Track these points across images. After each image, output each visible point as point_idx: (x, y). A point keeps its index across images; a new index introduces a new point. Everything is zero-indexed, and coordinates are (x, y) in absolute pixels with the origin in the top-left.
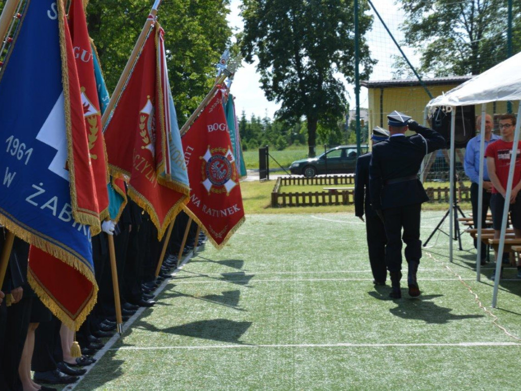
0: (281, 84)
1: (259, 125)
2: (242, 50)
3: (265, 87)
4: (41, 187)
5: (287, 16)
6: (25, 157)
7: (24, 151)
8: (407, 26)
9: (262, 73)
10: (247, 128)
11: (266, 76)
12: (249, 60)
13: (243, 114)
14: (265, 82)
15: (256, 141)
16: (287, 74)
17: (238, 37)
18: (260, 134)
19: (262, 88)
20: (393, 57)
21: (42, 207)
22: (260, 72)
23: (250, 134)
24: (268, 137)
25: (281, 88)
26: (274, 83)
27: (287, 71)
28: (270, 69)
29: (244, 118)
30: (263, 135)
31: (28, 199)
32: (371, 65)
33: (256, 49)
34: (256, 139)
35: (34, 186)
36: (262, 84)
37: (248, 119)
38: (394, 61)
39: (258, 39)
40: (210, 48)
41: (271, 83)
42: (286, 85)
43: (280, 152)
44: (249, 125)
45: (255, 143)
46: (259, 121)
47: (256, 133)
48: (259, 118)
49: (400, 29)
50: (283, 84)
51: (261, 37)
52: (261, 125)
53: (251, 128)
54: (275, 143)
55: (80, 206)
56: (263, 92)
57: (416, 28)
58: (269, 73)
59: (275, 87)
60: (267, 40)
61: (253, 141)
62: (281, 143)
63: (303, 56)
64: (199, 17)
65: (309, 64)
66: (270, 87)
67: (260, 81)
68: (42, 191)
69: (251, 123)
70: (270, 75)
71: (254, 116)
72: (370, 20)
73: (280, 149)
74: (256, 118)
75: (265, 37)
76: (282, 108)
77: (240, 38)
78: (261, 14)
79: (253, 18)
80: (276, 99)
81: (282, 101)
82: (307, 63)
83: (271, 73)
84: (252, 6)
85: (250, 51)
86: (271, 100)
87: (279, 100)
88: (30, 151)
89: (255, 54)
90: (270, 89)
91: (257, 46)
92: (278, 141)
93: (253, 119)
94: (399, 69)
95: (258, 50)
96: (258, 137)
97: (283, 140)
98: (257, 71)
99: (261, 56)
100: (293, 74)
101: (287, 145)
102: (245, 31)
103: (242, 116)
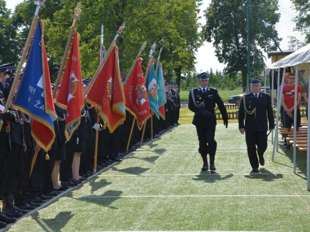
0: (227, 53)
1: (220, 76)
2: (205, 35)
3: (218, 55)
4: (39, 102)
5: (231, 15)
6: (33, 92)
7: (33, 90)
8: (297, 19)
9: (216, 47)
10: (213, 78)
11: (219, 49)
12: (209, 40)
13: (211, 70)
14: (217, 52)
15: (218, 85)
16: (230, 48)
17: (203, 28)
18: (221, 81)
19: (216, 56)
20: (289, 37)
21: (40, 108)
22: (215, 47)
23: (215, 81)
24: (225, 83)
25: (227, 55)
26: (223, 53)
27: (231, 46)
28: (220, 45)
29: (211, 72)
30: (222, 82)
31: (35, 106)
32: (279, 41)
33: (213, 34)
34: (218, 84)
35: (37, 101)
36: (216, 54)
37: (214, 72)
38: (290, 40)
39: (214, 29)
40: (179, 36)
41: (221, 53)
42: (230, 54)
43: (231, 91)
44: (215, 76)
45: (217, 86)
46: (220, 73)
47: (218, 80)
48: (220, 72)
49: (293, 21)
50: (228, 53)
51: (216, 27)
52: (222, 76)
53: (215, 78)
54: (229, 86)
55: (48, 108)
56: (217, 58)
57: (302, 20)
58: (220, 47)
59: (224, 55)
60: (219, 29)
61: (216, 85)
62: (232, 86)
63: (240, 37)
64: (173, 20)
65: (243, 41)
66: (221, 55)
67: (215, 52)
68: (39, 103)
69: (215, 75)
70: (221, 49)
71: (217, 71)
72: (278, 16)
73: (232, 90)
74: (219, 72)
75: (218, 28)
76: (227, 66)
77: (204, 28)
78: (216, 15)
79: (212, 17)
80: (224, 62)
81: (228, 63)
82: (241, 41)
83: (221, 47)
84: (211, 11)
85: (210, 35)
86: (222, 63)
87: (226, 62)
88: (35, 90)
89: (212, 37)
90: (221, 56)
91: (214, 32)
92: (230, 85)
93: (217, 72)
94: (292, 44)
95: (214, 35)
96: (220, 83)
97: (233, 84)
98: (214, 46)
99: (216, 38)
100: (234, 47)
101: (236, 87)
102: (207, 25)
103: (211, 71)
